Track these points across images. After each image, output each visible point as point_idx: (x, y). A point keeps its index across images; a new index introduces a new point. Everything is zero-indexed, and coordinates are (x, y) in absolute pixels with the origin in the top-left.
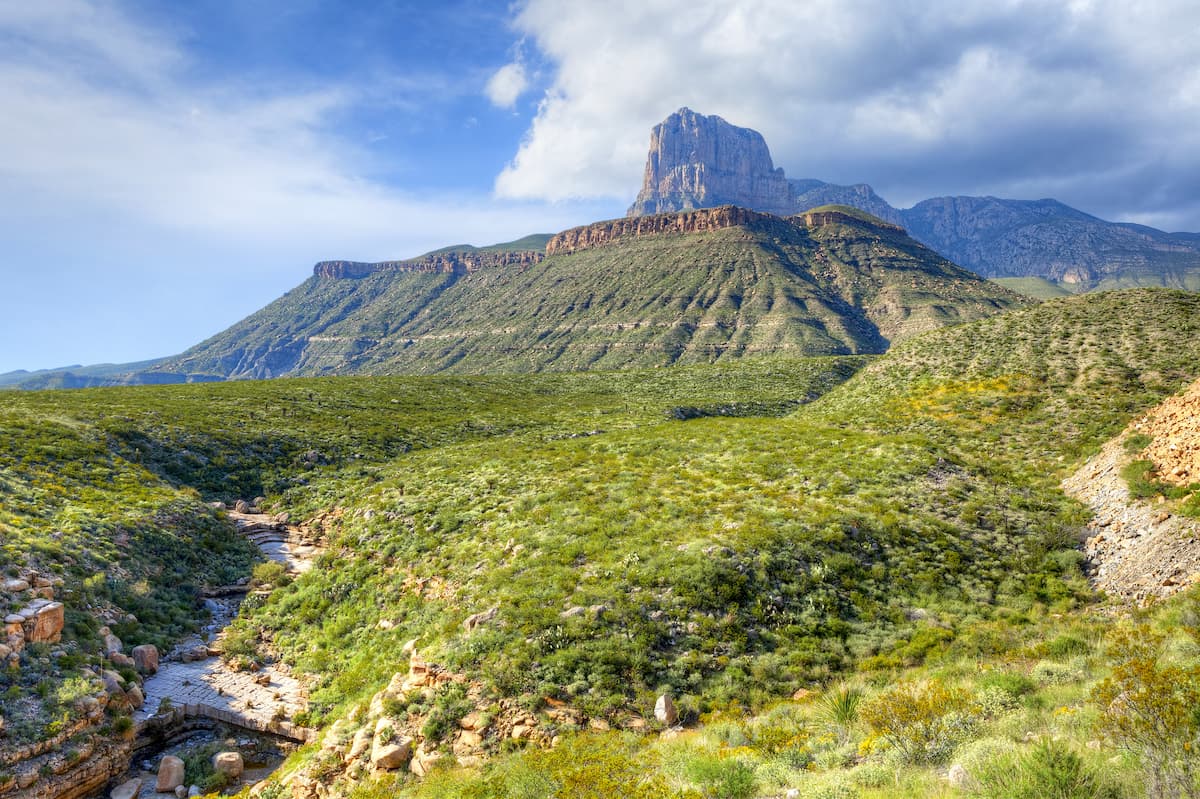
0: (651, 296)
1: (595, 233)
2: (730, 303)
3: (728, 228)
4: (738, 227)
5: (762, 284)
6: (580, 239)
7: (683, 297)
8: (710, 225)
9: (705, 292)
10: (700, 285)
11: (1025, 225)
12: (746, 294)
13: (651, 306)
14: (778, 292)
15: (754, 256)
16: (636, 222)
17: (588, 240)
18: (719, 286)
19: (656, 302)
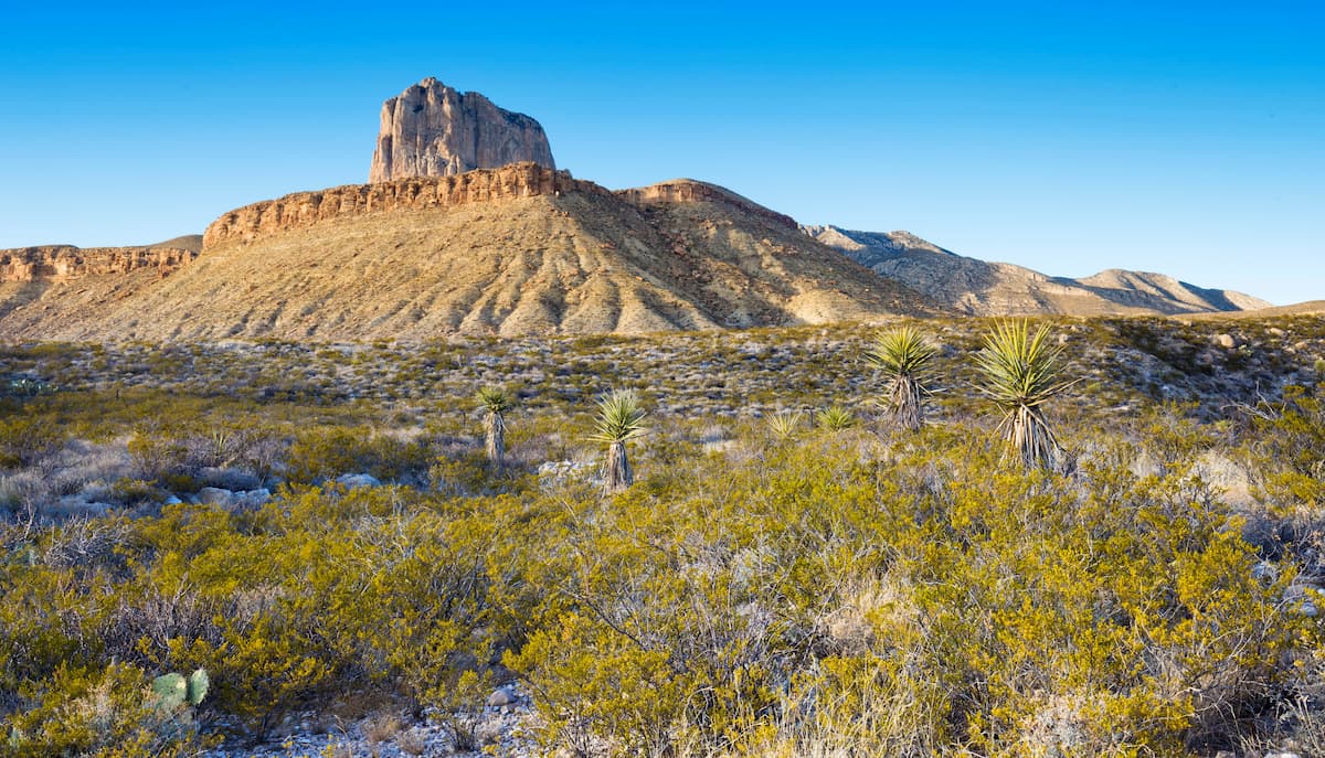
0: (393, 304)
1: (289, 209)
2: (543, 313)
3: (525, 197)
4: (542, 198)
5: (596, 285)
6: (263, 219)
7: (454, 305)
8: (494, 194)
9: (495, 295)
10: (486, 283)
11: (879, 261)
12: (569, 298)
13: (396, 319)
14: (627, 295)
15: (576, 241)
16: (365, 190)
17: (279, 220)
18: (518, 287)
19: (405, 311)
